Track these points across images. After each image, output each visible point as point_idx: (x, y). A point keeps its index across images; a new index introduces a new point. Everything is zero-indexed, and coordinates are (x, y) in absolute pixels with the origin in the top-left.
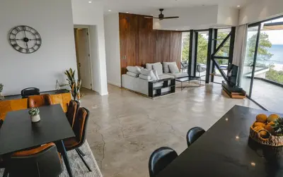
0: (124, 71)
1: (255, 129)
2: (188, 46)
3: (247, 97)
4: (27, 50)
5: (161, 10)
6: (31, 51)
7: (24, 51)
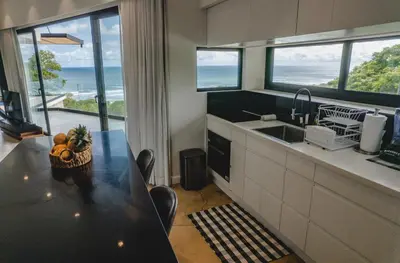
1: (55, 154)
3: (45, 134)
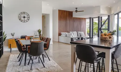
0: (60, 35)
2: (89, 24)
4: (24, 21)
5: (76, 8)
6: (25, 21)
7: (23, 21)
